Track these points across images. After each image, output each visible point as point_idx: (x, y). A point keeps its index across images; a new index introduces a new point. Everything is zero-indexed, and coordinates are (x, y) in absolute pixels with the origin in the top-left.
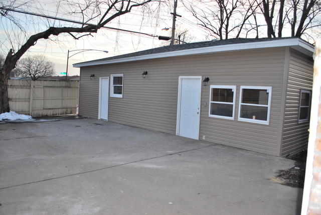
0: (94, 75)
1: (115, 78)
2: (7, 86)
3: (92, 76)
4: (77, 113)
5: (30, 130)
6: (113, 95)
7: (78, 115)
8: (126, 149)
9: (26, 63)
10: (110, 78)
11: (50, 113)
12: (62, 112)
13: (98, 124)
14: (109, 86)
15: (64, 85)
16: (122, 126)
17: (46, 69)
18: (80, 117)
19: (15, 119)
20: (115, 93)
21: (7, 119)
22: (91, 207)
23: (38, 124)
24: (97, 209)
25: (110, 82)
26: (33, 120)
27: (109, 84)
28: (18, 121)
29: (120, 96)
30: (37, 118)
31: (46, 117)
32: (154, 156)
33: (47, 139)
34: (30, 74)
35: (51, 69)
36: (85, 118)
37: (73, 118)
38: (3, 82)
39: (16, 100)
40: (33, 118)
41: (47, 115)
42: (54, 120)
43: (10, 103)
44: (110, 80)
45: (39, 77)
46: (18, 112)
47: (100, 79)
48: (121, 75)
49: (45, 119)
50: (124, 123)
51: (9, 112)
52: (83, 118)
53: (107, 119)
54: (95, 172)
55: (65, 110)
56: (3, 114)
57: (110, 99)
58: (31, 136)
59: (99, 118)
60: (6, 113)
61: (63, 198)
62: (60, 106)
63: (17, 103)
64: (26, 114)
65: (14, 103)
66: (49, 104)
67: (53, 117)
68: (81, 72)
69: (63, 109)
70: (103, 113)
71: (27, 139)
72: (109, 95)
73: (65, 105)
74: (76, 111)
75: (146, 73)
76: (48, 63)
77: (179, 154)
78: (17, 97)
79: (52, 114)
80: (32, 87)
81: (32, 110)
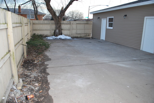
0: (99, 18)
1: (109, 19)
2: (61, 23)
3: (98, 18)
4: (91, 36)
5: (69, 43)
6: (108, 28)
7: (92, 37)
8: (111, 55)
9: (72, 13)
10: (107, 19)
11: (79, 36)
12: (84, 36)
13: (100, 42)
14: (106, 23)
15: (85, 23)
16: (112, 43)
17: (80, 16)
18: (92, 38)
19: (64, 38)
20: (109, 26)
21: (61, 38)
22: (86, 82)
23: (73, 41)
24: (89, 83)
25: (107, 21)
26: (71, 39)
27: (107, 22)
28: (65, 39)
29: (112, 28)
30: (73, 38)
31: (77, 38)
32: (125, 60)
33: (75, 48)
34: (73, 19)
35: (82, 16)
36: (95, 38)
37: (89, 38)
38: (59, 22)
39: (65, 30)
40: (72, 38)
41: (77, 37)
42: (80, 39)
43: (62, 31)
44: (107, 20)
45: (77, 20)
46: (66, 35)
47: (102, 19)
48: (113, 17)
49: (76, 38)
50: (113, 42)
51: (62, 35)
52: (93, 39)
53: (105, 39)
54: (93, 65)
55: (85, 35)
56: (59, 36)
57: (107, 29)
58: (69, 46)
59: (101, 39)
60: (61, 35)
61: (75, 75)
62: (83, 33)
63: (65, 31)
64: (69, 36)
65: (64, 31)
66: (79, 32)
67: (80, 37)
68: (93, 16)
69: (85, 34)
70: (103, 37)
71: (67, 47)
72: (106, 28)
73: (85, 32)
74: (91, 35)
75: (126, 16)
76: (81, 13)
77: (140, 60)
78: (65, 28)
79: (80, 36)
80: (71, 24)
81: (71, 34)
